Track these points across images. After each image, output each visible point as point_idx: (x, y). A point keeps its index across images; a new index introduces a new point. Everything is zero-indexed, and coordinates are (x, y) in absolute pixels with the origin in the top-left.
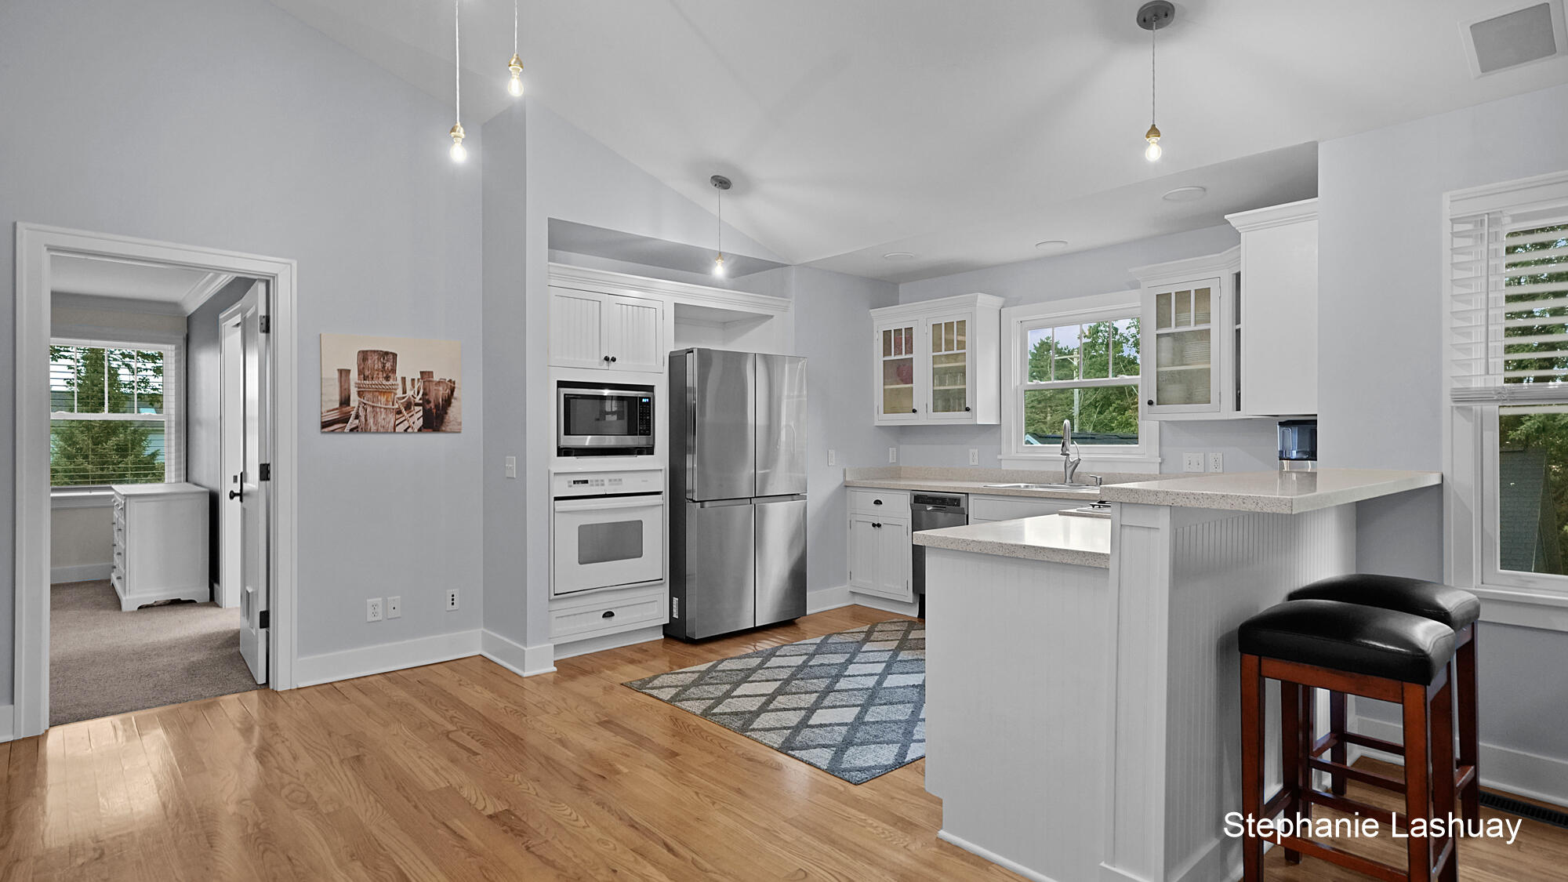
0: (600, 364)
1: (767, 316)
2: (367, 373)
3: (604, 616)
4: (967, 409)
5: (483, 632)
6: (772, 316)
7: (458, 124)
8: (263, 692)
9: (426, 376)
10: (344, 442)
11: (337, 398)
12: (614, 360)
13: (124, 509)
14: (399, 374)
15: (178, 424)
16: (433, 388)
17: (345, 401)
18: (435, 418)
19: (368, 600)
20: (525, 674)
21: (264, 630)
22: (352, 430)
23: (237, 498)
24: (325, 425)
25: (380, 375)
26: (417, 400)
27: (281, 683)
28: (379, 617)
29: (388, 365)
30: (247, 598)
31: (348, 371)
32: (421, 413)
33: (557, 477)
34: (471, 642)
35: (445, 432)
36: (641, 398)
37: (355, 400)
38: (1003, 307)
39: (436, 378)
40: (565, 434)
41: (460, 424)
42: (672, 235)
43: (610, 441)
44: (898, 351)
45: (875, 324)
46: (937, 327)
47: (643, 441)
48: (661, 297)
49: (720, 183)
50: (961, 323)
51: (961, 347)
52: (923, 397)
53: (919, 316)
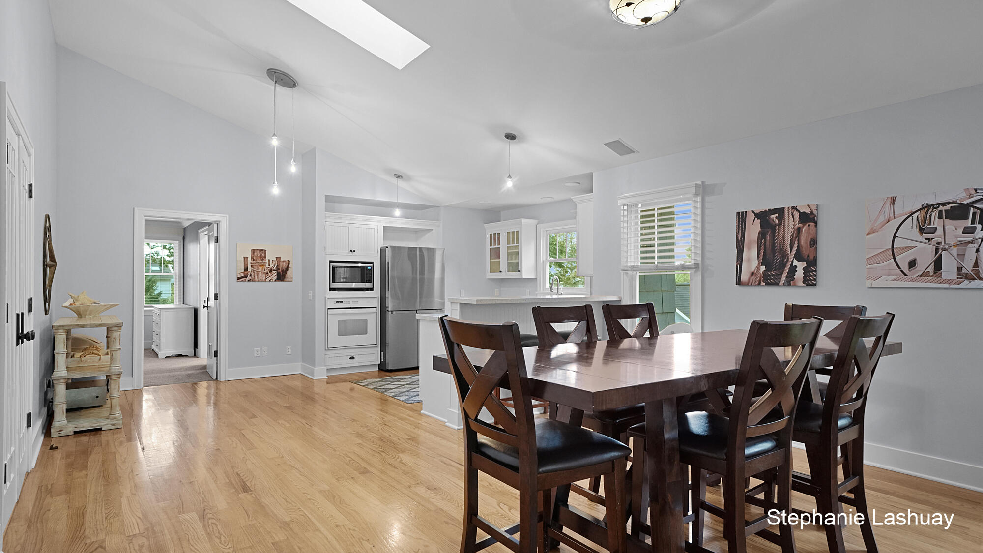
0: (349, 253)
1: (430, 229)
2: (254, 258)
3: (350, 358)
4: (519, 271)
5: (301, 364)
6: (432, 230)
7: (275, 181)
8: (215, 382)
9: (278, 259)
10: (245, 285)
11: (243, 268)
12: (354, 251)
13: (159, 315)
14: (267, 258)
15: (180, 277)
16: (281, 263)
17: (246, 269)
18: (282, 276)
19: (255, 348)
20: (314, 378)
21: (216, 358)
22: (248, 281)
23: (206, 308)
24: (238, 279)
25: (260, 259)
26: (274, 269)
27: (222, 378)
28: (259, 355)
29: (263, 255)
30: (210, 347)
31: (247, 257)
32: (276, 274)
33: (329, 300)
34: (297, 368)
35: (285, 281)
36: (367, 267)
37: (249, 267)
38: (538, 224)
39: (282, 259)
40: (333, 282)
41: (292, 278)
42: (381, 197)
43: (354, 285)
44: (495, 245)
45: (487, 231)
46: (509, 233)
47: (368, 285)
48: (377, 223)
49: (398, 176)
50: (517, 232)
51: (517, 242)
52: (504, 265)
53: (502, 228)
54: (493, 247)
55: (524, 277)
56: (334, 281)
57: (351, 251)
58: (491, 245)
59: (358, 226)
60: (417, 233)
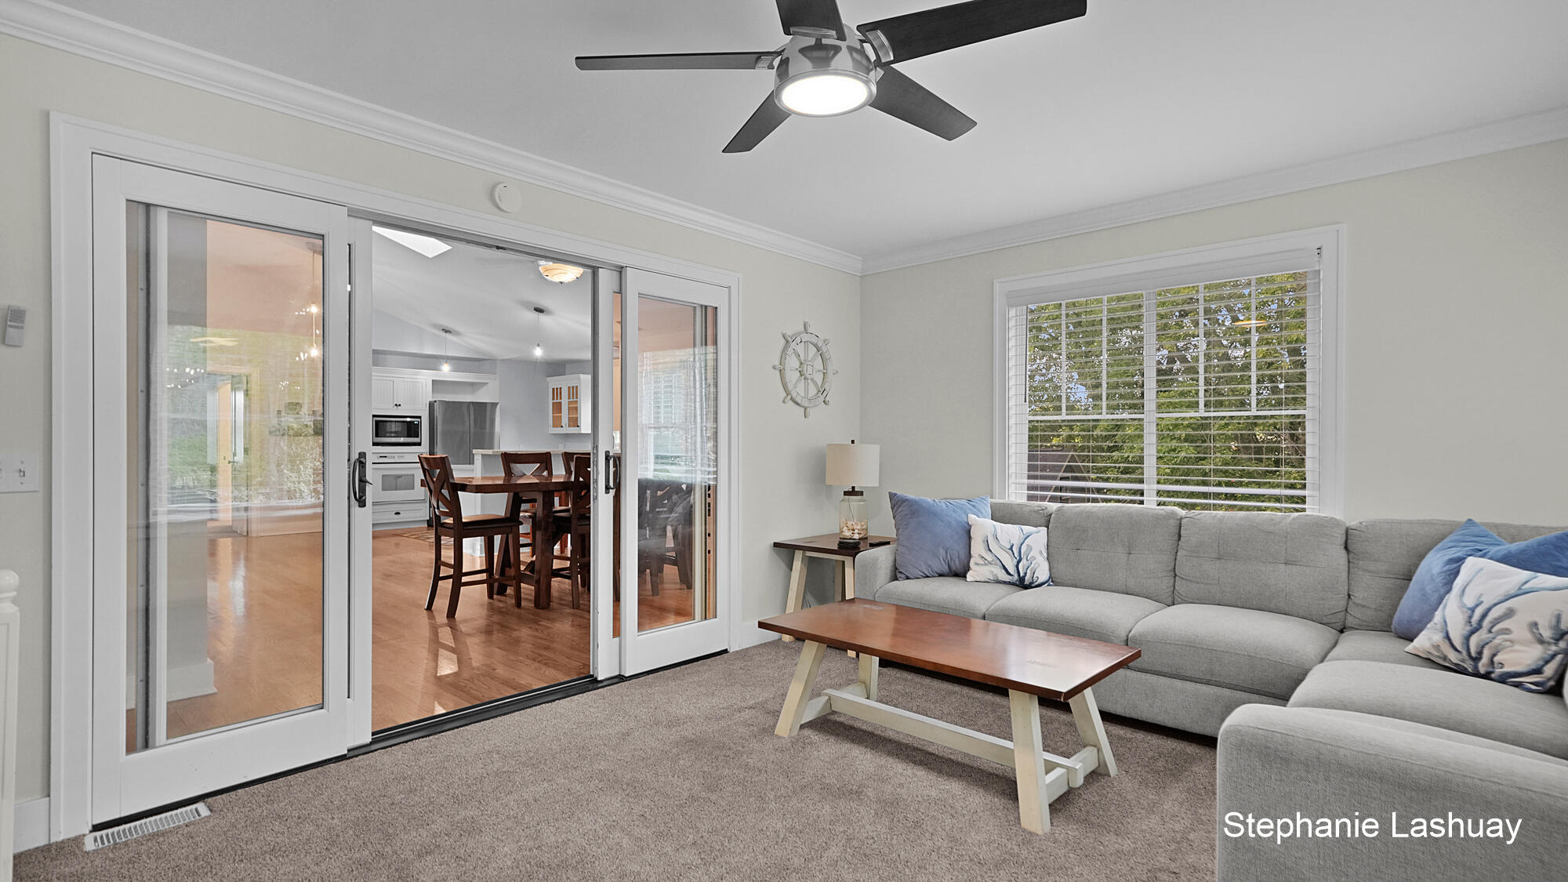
0: (393, 408)
1: (484, 383)
3: (396, 514)
4: (577, 426)
6: (487, 383)
12: (400, 405)
36: (415, 421)
42: (429, 351)
44: (557, 398)
45: (549, 385)
46: (569, 387)
47: (416, 440)
48: (426, 377)
49: (446, 331)
50: (577, 387)
51: (577, 398)
52: (565, 420)
53: (563, 382)
54: (555, 401)
55: (583, 432)
56: (377, 436)
57: (396, 405)
58: (553, 399)
59: (406, 380)
60: (473, 386)
